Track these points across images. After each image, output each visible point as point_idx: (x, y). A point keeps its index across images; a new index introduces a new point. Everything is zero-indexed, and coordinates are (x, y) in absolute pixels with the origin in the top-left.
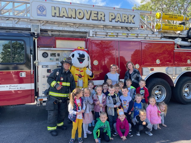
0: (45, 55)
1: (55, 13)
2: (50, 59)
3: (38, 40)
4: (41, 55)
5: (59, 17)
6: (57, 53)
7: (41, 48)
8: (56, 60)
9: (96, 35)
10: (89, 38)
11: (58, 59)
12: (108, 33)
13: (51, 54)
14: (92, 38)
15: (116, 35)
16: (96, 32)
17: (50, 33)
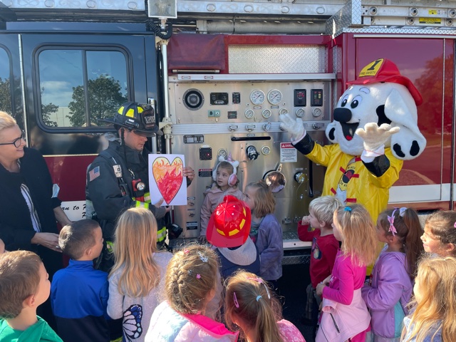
0: (194, 99)
2: (207, 114)
3: (169, 47)
4: (181, 101)
6: (230, 90)
7: (180, 76)
8: (229, 117)
9: (373, 18)
10: (346, 30)
11: (235, 113)
12: (418, 10)
13: (212, 95)
14: (359, 30)
15: (446, 16)
16: (373, 7)
17: (202, 27)
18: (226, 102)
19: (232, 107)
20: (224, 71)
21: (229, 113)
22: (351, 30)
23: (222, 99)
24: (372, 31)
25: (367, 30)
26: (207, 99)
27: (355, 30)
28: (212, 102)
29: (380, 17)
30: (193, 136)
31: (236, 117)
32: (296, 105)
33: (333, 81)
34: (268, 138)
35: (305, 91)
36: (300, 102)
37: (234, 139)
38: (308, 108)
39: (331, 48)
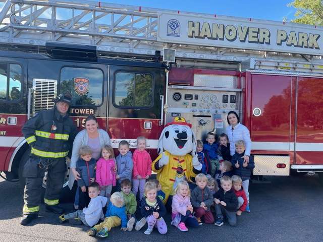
0: (177, 97)
1: (193, 32)
2: (183, 103)
3: (169, 74)
4: (172, 97)
5: (199, 37)
6: (194, 94)
7: (173, 86)
8: (193, 106)
9: (259, 66)
10: (247, 70)
11: (195, 104)
12: (280, 63)
13: (185, 95)
14: (253, 71)
15: (292, 67)
16: (260, 61)
17: (179, 63)
18: (192, 99)
19: (194, 101)
20: (192, 85)
21: (193, 103)
22: (250, 71)
23: (190, 97)
24: (259, 71)
25: (257, 71)
26: (183, 97)
27: (252, 71)
28: (185, 98)
29: (262, 66)
30: (176, 113)
31: (196, 106)
32: (223, 102)
33: (241, 92)
34: (210, 116)
35: (227, 96)
36: (225, 101)
37: (194, 116)
38: (229, 104)
39: (240, 77)
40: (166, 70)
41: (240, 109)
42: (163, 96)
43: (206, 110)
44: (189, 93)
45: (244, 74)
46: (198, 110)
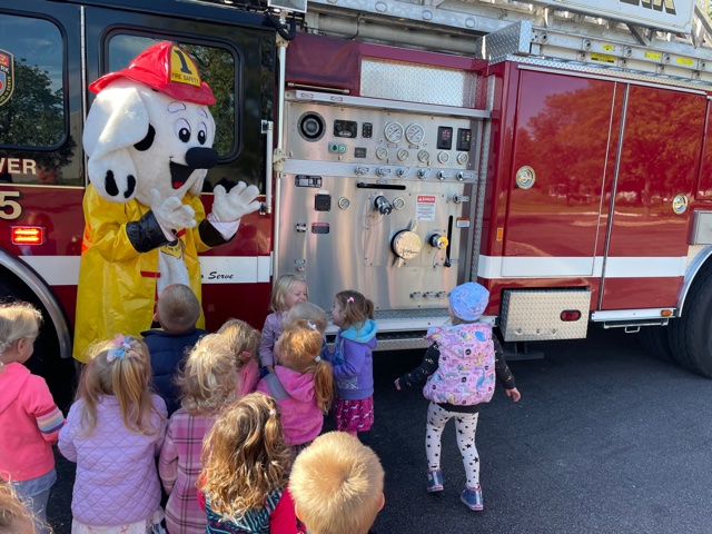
0: (311, 126)
2: (330, 148)
4: (296, 127)
6: (360, 119)
7: (299, 92)
8: (356, 155)
9: (542, 46)
10: (510, 58)
11: (364, 150)
12: (592, 43)
13: (336, 122)
14: (525, 60)
15: (621, 55)
16: (544, 32)
17: (313, 23)
18: (354, 135)
19: (359, 141)
20: (355, 92)
21: (357, 149)
22: (515, 59)
23: (348, 130)
24: (538, 62)
25: (533, 61)
26: (329, 128)
27: (520, 59)
28: (336, 133)
29: (550, 47)
30: (308, 177)
31: (365, 156)
32: (439, 148)
33: (485, 120)
34: (403, 188)
35: (450, 129)
36: (444, 144)
37: (360, 186)
38: (453, 153)
39: (485, 76)
40: (279, 38)
41: (480, 169)
42: (271, 124)
43: (394, 169)
44: (346, 116)
45: (499, 70)
46: (372, 168)
